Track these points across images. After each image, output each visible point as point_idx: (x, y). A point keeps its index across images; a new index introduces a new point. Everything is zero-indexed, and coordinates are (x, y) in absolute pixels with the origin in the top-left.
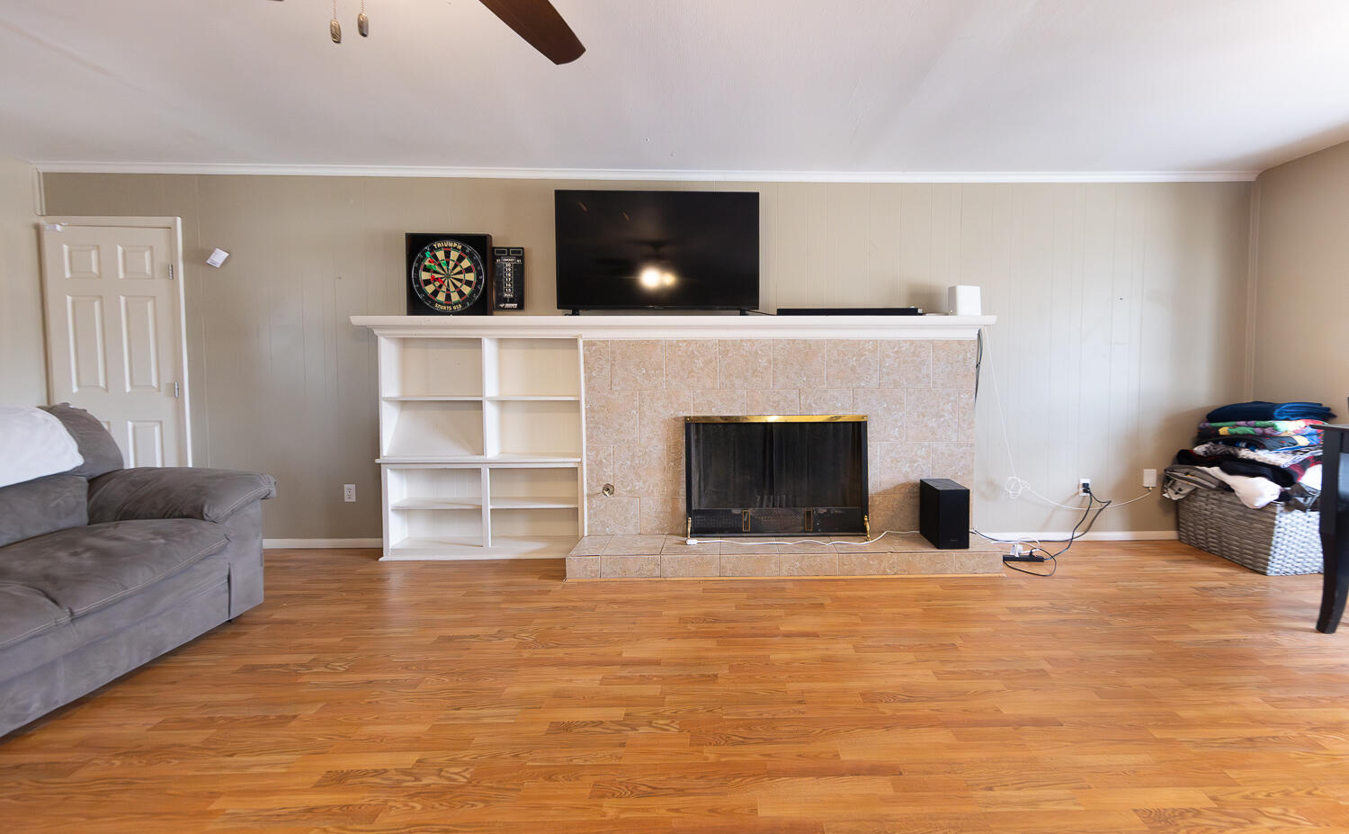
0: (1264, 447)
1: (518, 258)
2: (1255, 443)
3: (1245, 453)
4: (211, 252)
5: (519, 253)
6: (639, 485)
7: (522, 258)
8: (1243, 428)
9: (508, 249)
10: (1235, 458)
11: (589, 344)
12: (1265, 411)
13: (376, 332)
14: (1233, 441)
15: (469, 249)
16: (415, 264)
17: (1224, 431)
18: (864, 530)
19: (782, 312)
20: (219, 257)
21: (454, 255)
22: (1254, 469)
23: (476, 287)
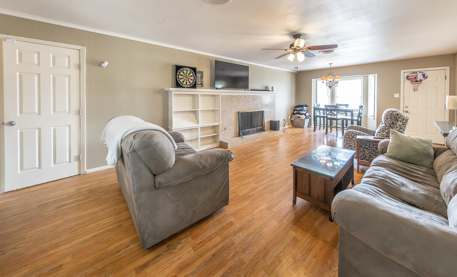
0: (302, 111)
1: (202, 74)
2: (301, 110)
3: (301, 112)
4: (103, 62)
5: (202, 73)
6: (231, 127)
7: (203, 74)
8: (300, 109)
9: (200, 71)
10: (299, 113)
11: (222, 96)
12: (302, 106)
13: (169, 92)
14: (298, 111)
15: (192, 71)
16: (178, 74)
17: (298, 109)
18: (264, 130)
19: (252, 90)
20: (106, 64)
21: (189, 72)
22: (302, 114)
23: (194, 81)
